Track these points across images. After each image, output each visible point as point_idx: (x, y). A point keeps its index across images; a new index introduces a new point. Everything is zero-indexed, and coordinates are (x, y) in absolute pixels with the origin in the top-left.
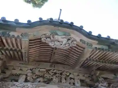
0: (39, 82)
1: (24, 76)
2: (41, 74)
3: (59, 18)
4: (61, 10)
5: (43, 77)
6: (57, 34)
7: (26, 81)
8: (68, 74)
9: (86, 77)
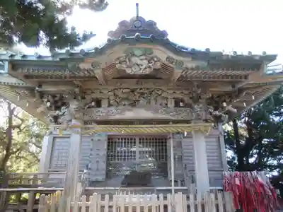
0: (124, 105)
1: (107, 101)
2: (125, 96)
3: (138, 14)
4: (137, 5)
5: (127, 99)
6: (133, 55)
7: (110, 105)
8: (159, 93)
9: (185, 94)
